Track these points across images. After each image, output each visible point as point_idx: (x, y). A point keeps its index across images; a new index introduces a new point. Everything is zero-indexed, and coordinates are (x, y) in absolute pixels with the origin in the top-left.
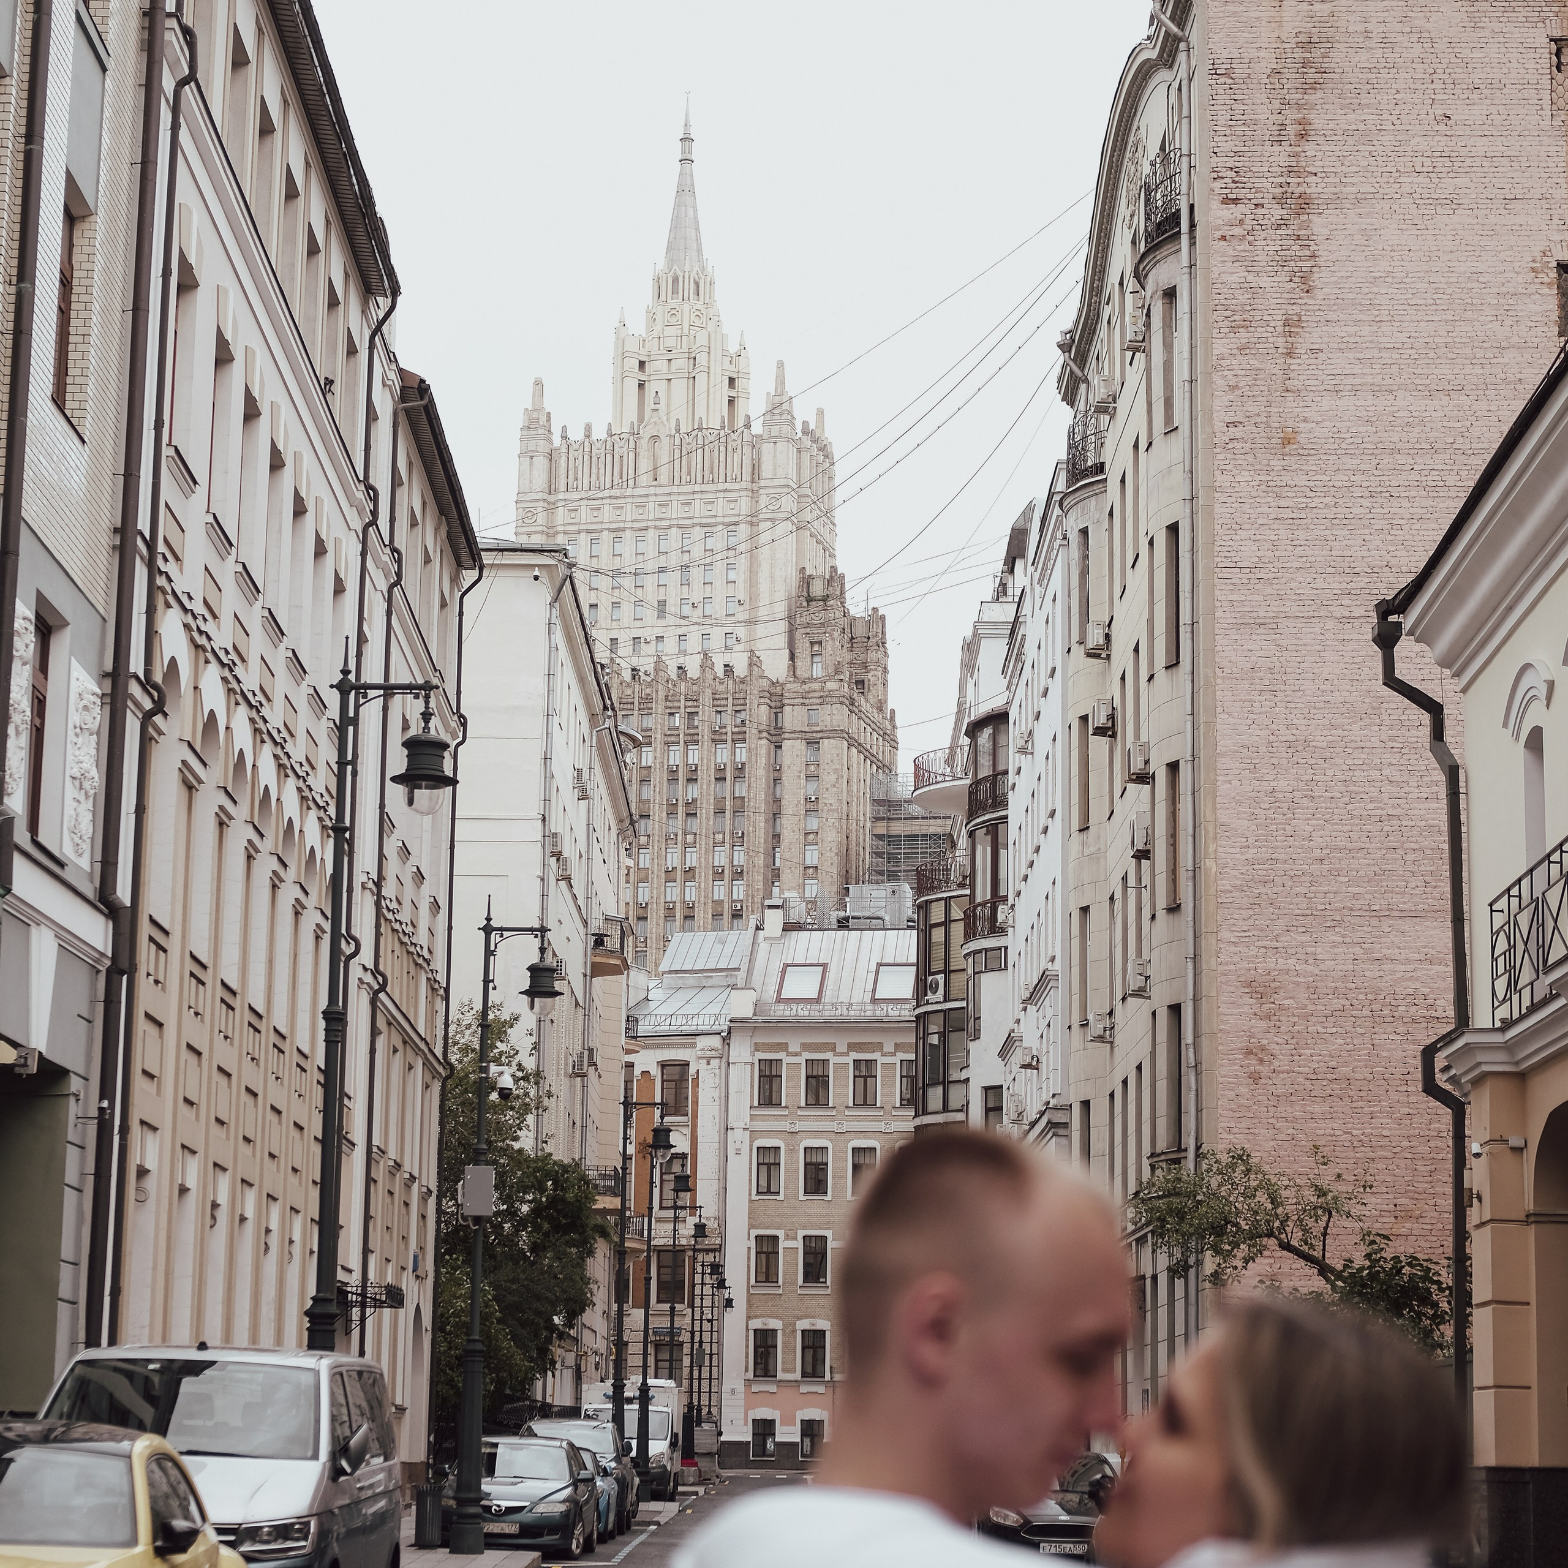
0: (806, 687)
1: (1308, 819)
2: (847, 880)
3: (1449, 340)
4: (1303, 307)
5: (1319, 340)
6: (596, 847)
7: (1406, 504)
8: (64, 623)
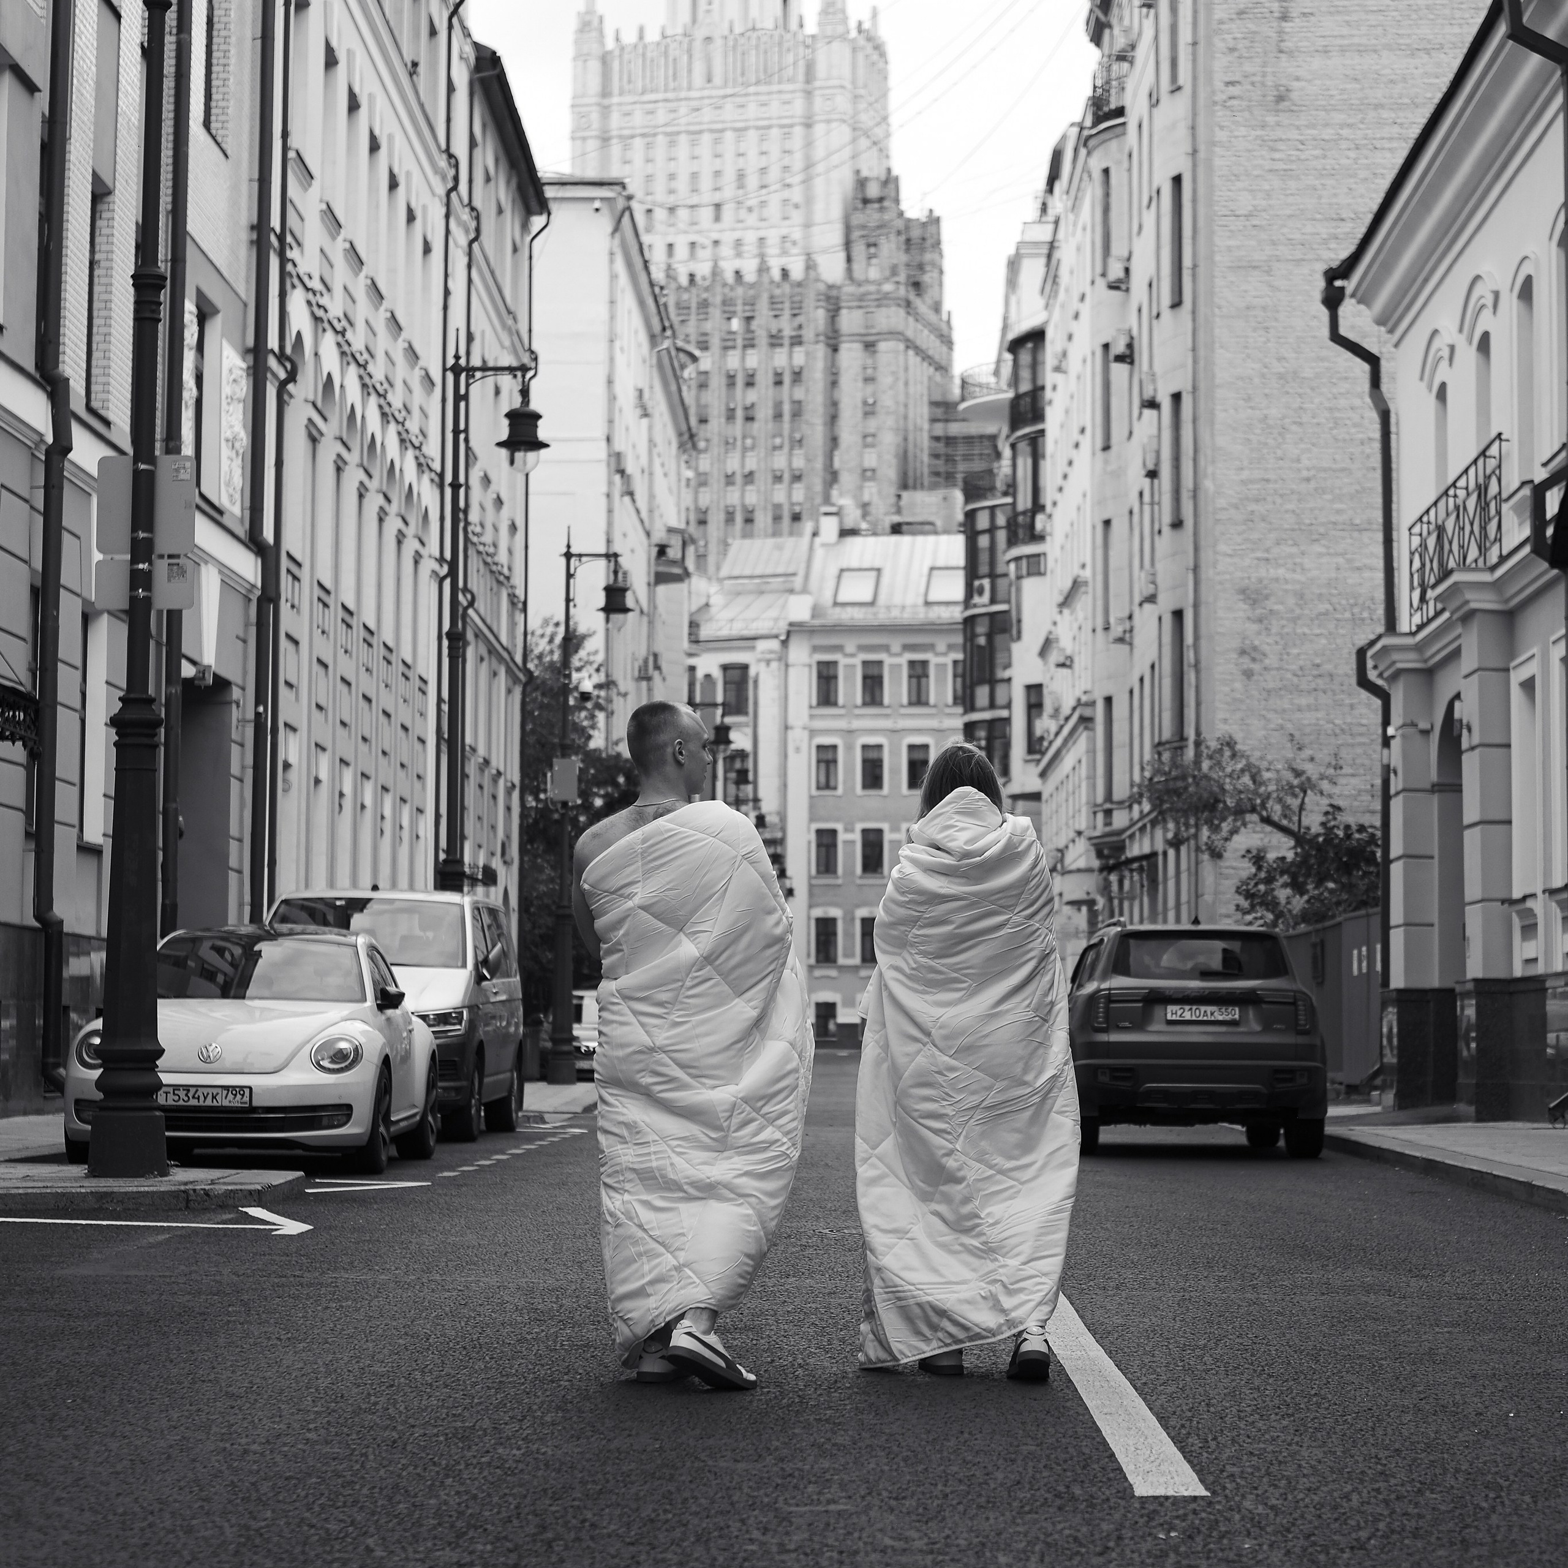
0: (863, 290)
1: (1296, 443)
2: (905, 483)
5: (1311, 5)
6: (657, 462)
7: (1388, 155)
8: (216, 311)
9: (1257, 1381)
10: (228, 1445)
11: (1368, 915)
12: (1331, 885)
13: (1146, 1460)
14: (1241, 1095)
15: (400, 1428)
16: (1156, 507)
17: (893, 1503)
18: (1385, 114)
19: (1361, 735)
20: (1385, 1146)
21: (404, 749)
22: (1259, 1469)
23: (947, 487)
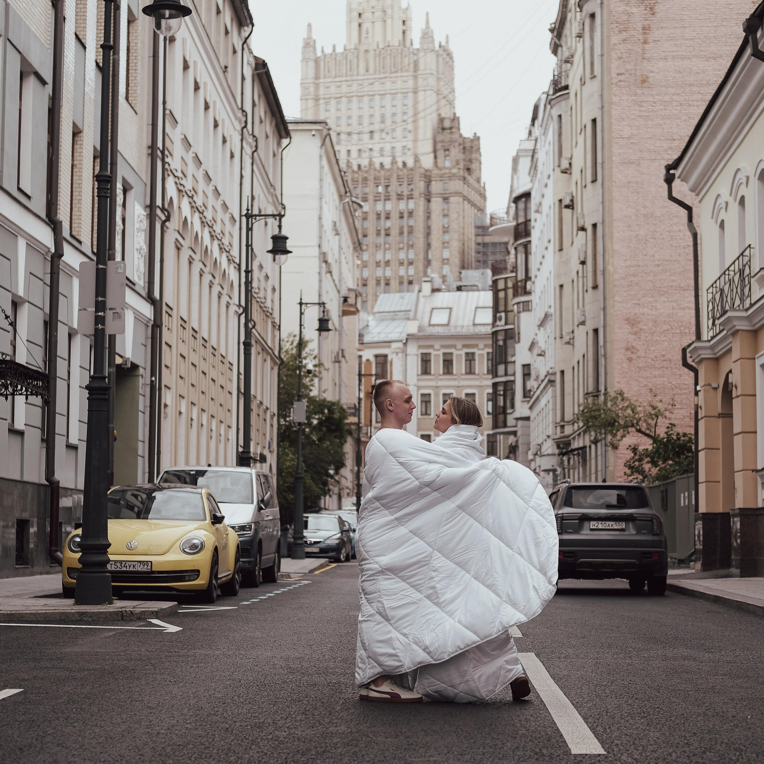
0: (442, 172)
1: (653, 248)
3: (716, 35)
4: (651, 21)
5: (658, 36)
6: (343, 257)
7: (696, 108)
8: (131, 188)
9: (630, 702)
10: (150, 730)
11: (688, 477)
12: (670, 462)
13: (577, 738)
14: (626, 565)
15: (229, 722)
16: (585, 279)
17: (459, 757)
18: (694, 89)
19: (685, 389)
20: (695, 589)
21: (222, 397)
22: (630, 742)
23: (483, 268)
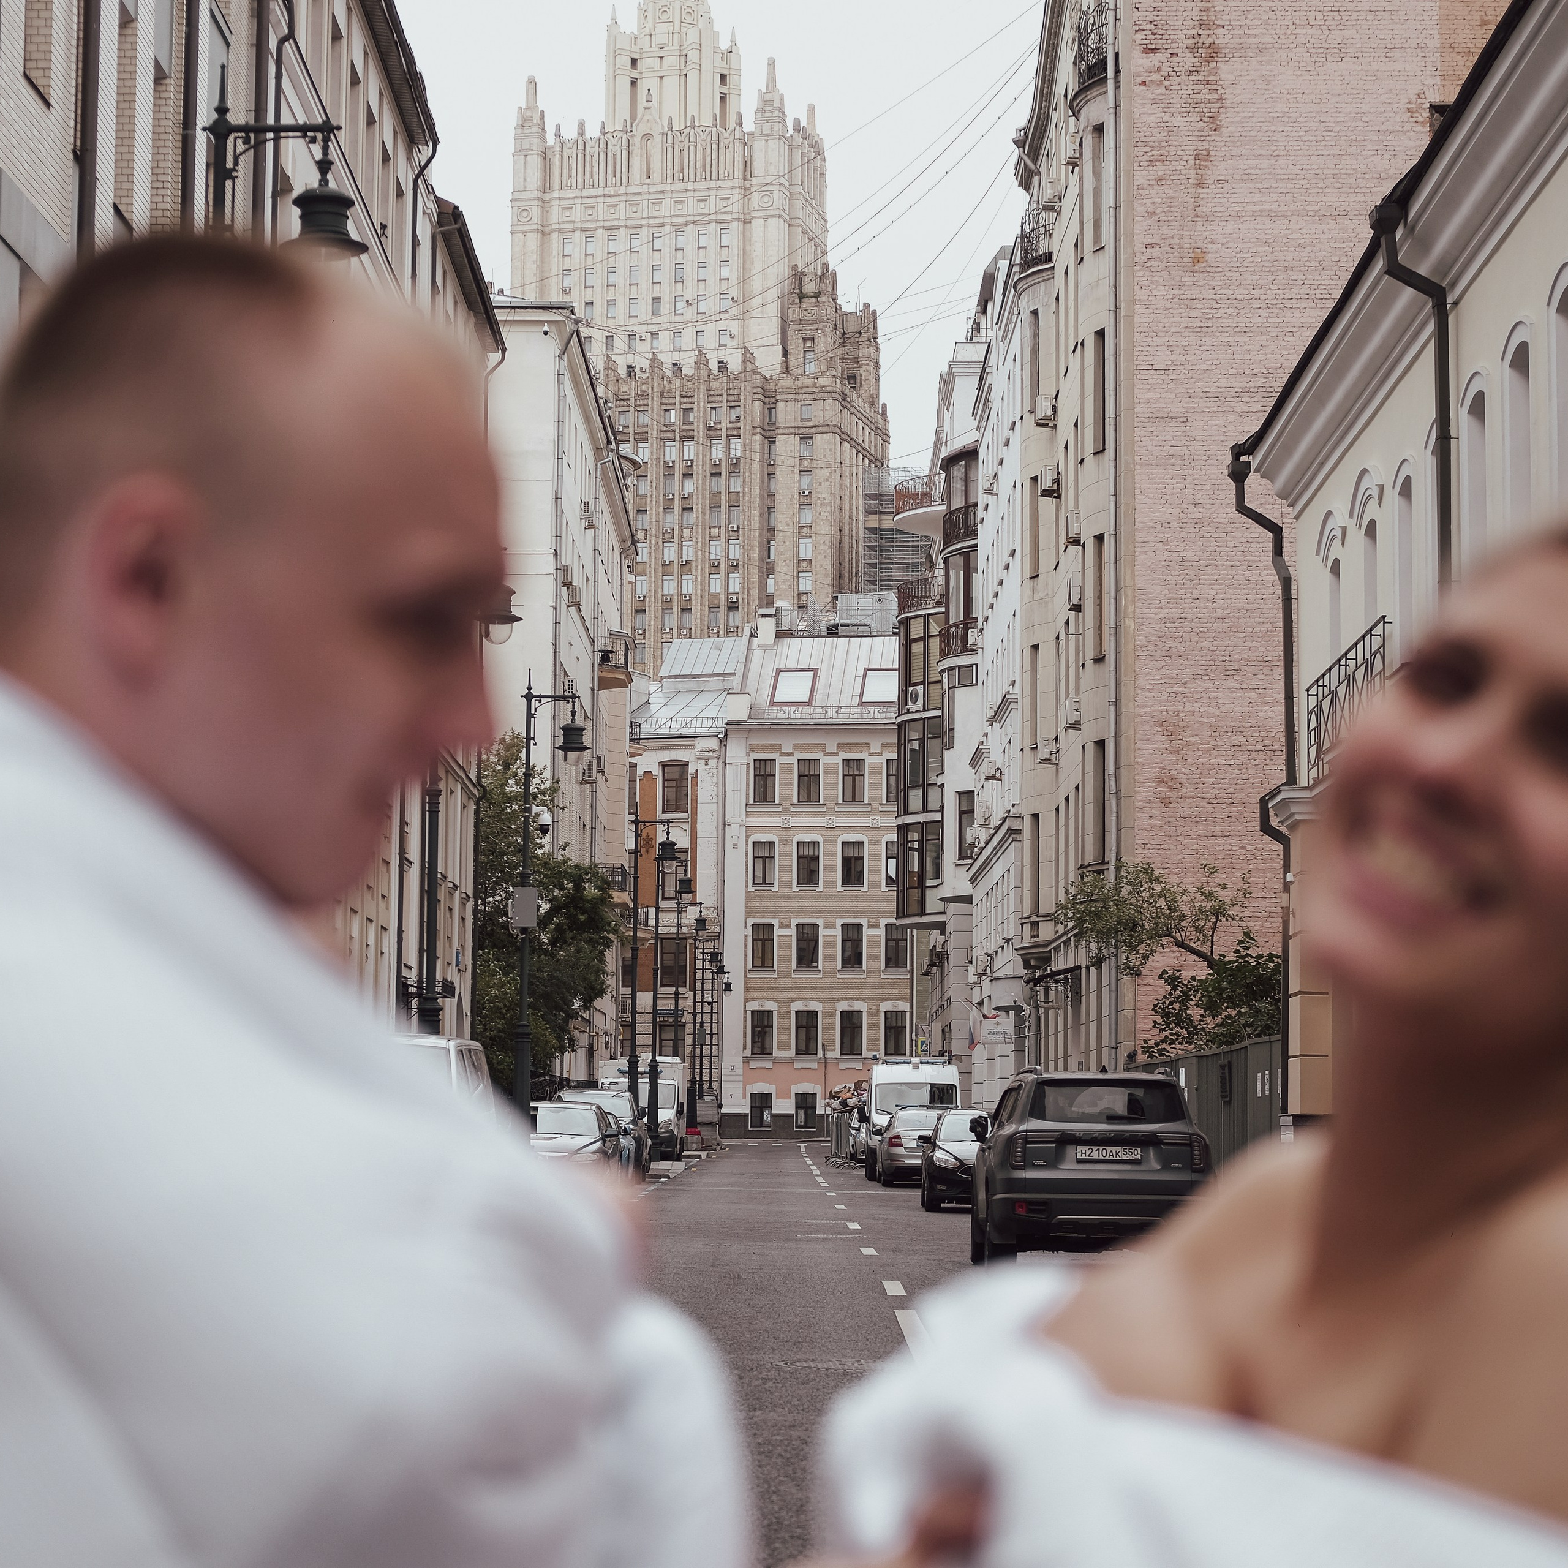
0: (799, 383)
1: (1212, 584)
2: (841, 585)
3: (1337, 172)
4: (1211, 143)
5: (1225, 172)
6: (601, 569)
11: (1270, 1042)
16: (1081, 639)
23: (881, 590)
